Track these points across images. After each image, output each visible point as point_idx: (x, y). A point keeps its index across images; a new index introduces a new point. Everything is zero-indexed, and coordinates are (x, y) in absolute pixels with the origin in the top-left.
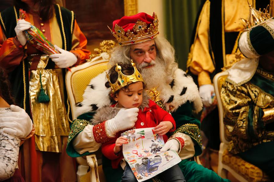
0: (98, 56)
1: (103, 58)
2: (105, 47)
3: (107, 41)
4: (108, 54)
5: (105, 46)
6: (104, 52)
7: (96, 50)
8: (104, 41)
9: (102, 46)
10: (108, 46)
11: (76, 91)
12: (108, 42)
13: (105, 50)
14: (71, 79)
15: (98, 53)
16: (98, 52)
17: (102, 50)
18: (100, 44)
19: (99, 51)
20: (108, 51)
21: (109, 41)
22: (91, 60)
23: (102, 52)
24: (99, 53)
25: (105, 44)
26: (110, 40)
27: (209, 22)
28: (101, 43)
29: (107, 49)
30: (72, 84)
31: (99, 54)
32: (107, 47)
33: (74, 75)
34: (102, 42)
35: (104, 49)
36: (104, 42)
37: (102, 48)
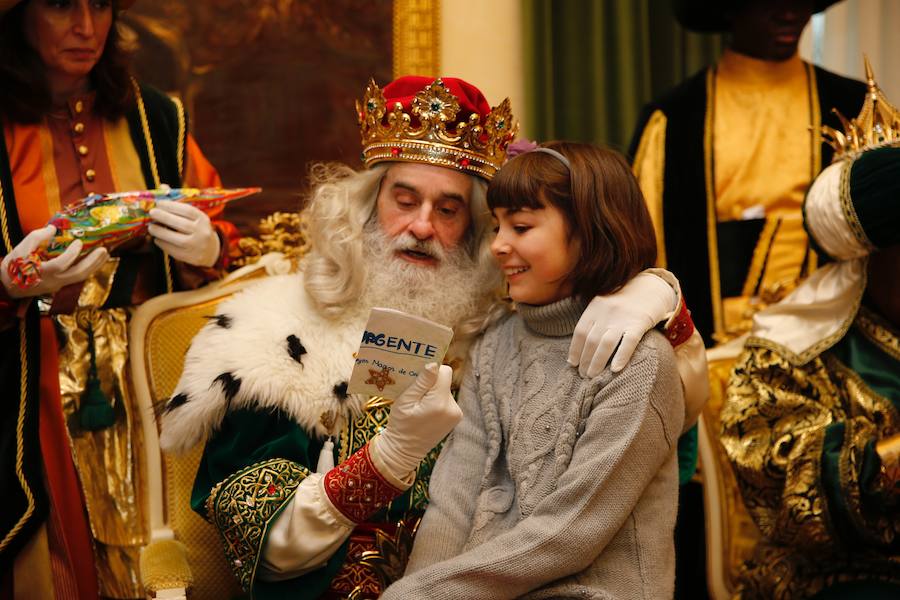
0: (252, 263)
1: (269, 270)
2: (277, 236)
3: (287, 215)
4: (286, 258)
5: (277, 232)
6: (275, 250)
7: (248, 243)
8: (277, 215)
9: (269, 230)
10: (292, 233)
11: (161, 380)
12: (290, 219)
13: (278, 244)
14: (146, 338)
15: (251, 254)
16: (252, 250)
17: (266, 244)
18: (260, 223)
19: (257, 246)
20: (288, 248)
21: (294, 216)
23: (266, 250)
24: (256, 255)
25: (278, 226)
27: (661, 183)
28: (266, 218)
29: (287, 242)
31: (255, 258)
32: (287, 235)
33: (157, 323)
34: (270, 218)
35: (275, 239)
36: (277, 218)
37: (269, 237)
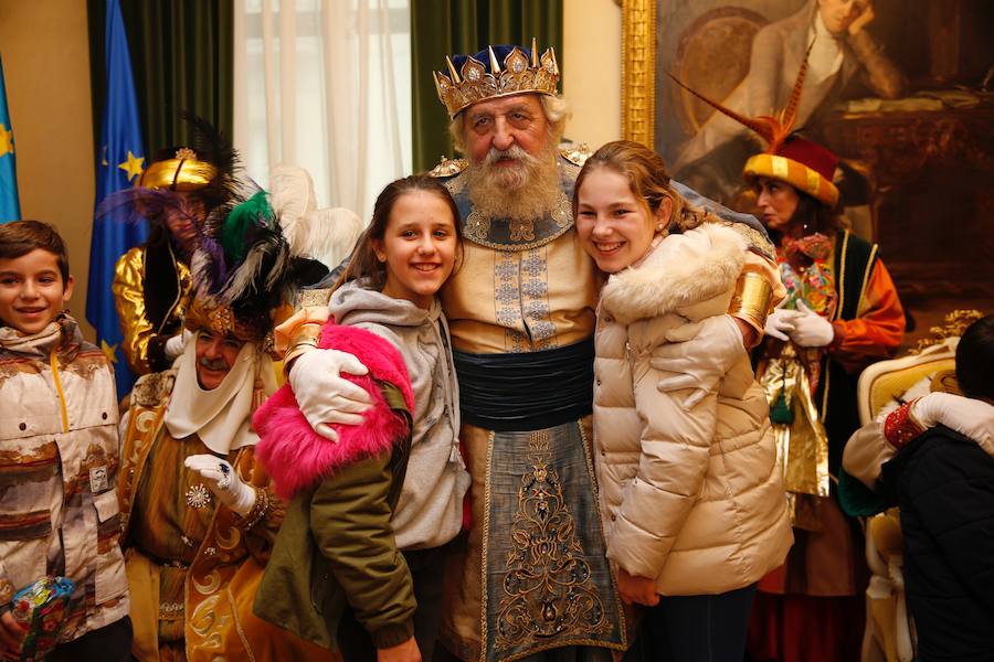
0: (938, 343)
1: (950, 348)
3: (963, 312)
7: (936, 330)
8: (956, 312)
12: (966, 314)
14: (870, 389)
15: (938, 337)
22: (920, 352)
24: (942, 338)
25: (957, 319)
26: (971, 309)
30: (872, 401)
33: (878, 381)
36: (956, 314)
37: (951, 327)
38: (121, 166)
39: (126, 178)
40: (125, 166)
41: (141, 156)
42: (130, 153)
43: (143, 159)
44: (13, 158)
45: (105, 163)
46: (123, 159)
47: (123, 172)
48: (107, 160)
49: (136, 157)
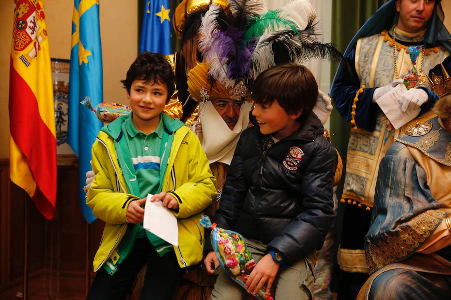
38: (158, 14)
39: (160, 21)
40: (159, 14)
41: (169, 9)
42: (162, 6)
43: (169, 10)
44: (98, 7)
45: (148, 12)
46: (158, 10)
47: (158, 18)
48: (150, 10)
49: (166, 9)
